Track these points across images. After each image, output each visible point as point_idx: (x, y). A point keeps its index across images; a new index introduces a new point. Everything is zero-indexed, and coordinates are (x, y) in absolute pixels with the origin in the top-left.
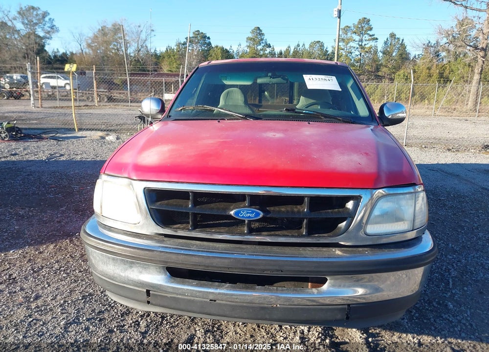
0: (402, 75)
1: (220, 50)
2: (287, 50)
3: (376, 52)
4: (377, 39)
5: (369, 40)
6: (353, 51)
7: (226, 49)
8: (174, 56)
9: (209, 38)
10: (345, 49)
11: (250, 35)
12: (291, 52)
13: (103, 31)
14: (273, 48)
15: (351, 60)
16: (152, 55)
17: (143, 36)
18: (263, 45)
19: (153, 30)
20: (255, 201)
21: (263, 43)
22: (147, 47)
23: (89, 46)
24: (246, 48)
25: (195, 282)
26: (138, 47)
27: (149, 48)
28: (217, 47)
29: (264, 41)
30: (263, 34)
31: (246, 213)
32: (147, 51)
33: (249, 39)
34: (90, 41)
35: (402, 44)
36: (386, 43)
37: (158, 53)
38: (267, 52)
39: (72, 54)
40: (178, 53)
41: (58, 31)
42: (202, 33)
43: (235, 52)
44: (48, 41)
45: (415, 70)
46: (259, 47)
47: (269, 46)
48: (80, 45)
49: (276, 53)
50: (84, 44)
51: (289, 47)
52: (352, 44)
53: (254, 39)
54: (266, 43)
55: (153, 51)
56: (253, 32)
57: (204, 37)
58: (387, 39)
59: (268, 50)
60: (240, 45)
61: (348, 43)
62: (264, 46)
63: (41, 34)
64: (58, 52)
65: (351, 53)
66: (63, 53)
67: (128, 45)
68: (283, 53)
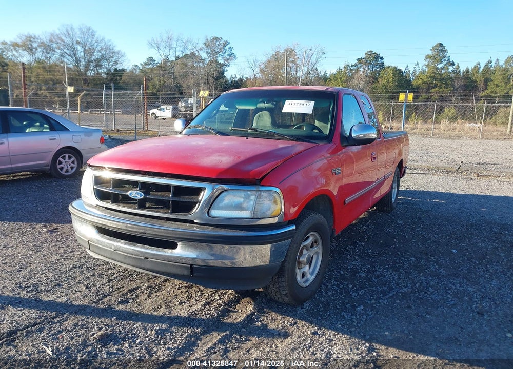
1: (392, 71)
2: (475, 67)
7: (399, 70)
8: (341, 78)
9: (382, 58)
11: (430, 53)
12: (481, 70)
13: (276, 57)
14: (458, 66)
16: (321, 78)
17: (313, 60)
18: (445, 63)
19: (324, 53)
20: (145, 187)
21: (445, 60)
22: (317, 70)
23: (262, 71)
24: (424, 68)
25: (107, 237)
26: (308, 70)
27: (319, 71)
28: (389, 67)
29: (446, 59)
30: (446, 51)
31: (135, 194)
32: (317, 74)
33: (428, 57)
34: (263, 67)
37: (328, 75)
38: (449, 70)
39: (247, 79)
40: (344, 75)
41: (235, 58)
42: (375, 53)
43: (411, 72)
44: (226, 68)
46: (440, 66)
47: (453, 64)
48: (254, 71)
49: (462, 71)
50: (257, 70)
51: (479, 64)
53: (434, 57)
54: (449, 60)
55: (322, 74)
56: (433, 49)
57: (377, 57)
59: (451, 68)
60: (418, 64)
62: (445, 65)
63: (221, 61)
64: (236, 77)
66: (240, 79)
67: (298, 69)
68: (470, 71)
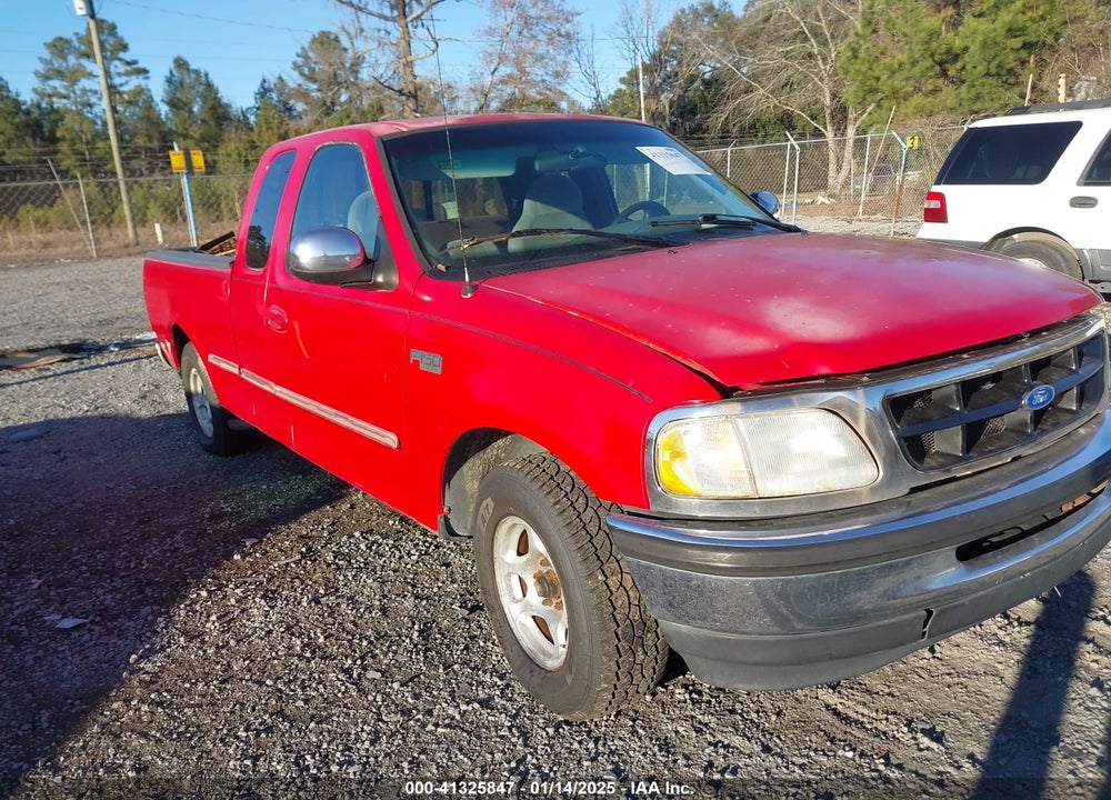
0: (235, 156)
3: (149, 104)
4: (146, 71)
5: (127, 74)
6: (93, 100)
10: (72, 95)
15: (95, 123)
31: (1040, 395)
35: (209, 86)
36: (169, 81)
45: (253, 142)
52: (85, 83)
58: (171, 72)
61: (75, 82)
65: (91, 106)
